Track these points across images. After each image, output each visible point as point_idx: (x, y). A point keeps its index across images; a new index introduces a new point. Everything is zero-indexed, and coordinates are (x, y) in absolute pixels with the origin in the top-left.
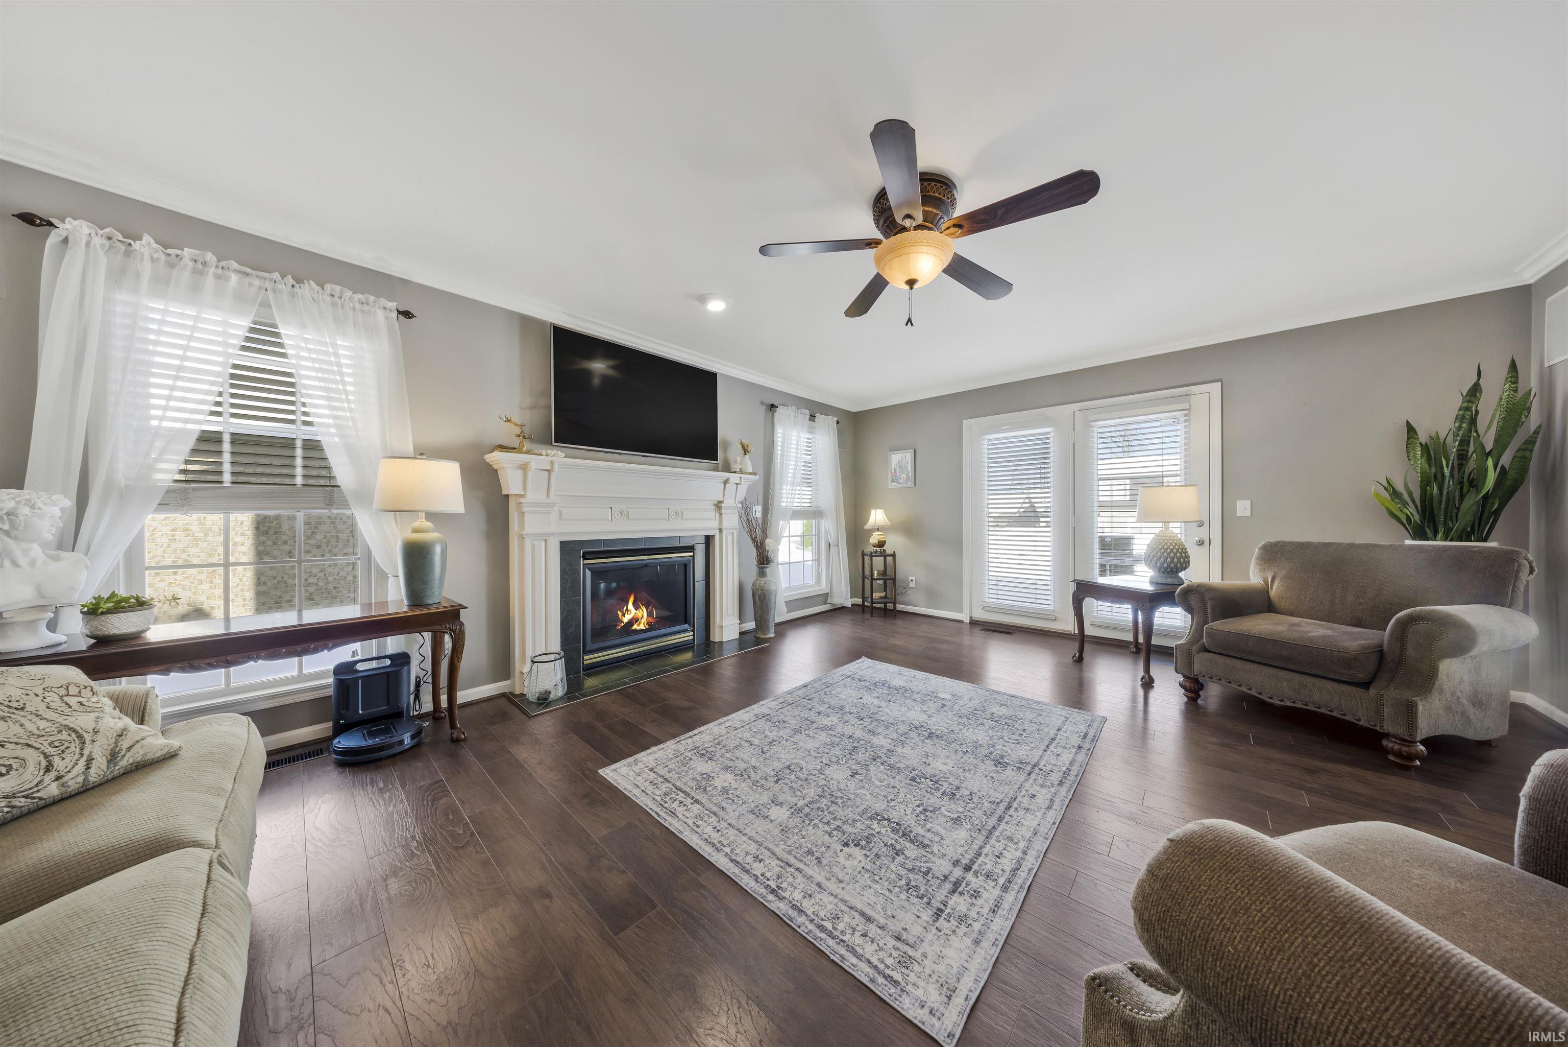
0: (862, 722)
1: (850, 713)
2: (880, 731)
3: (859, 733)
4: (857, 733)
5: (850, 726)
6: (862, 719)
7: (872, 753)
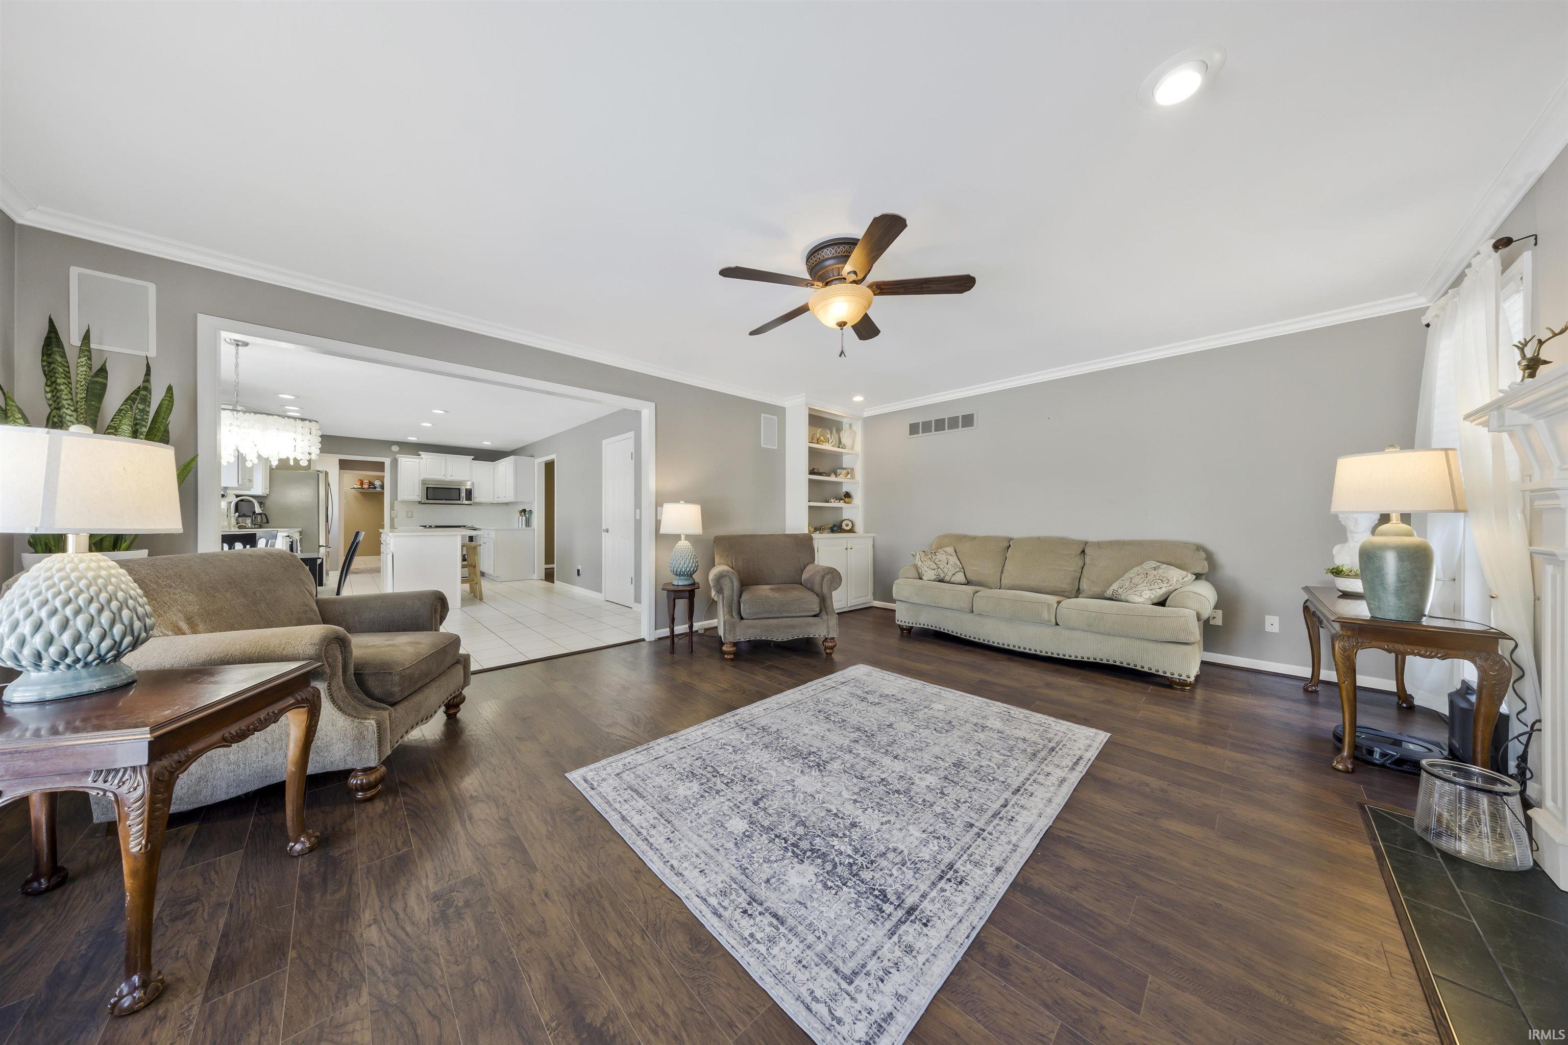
0: (883, 776)
1: (898, 792)
2: (863, 763)
3: (887, 761)
4: (889, 761)
5: (898, 771)
6: (883, 780)
7: (874, 740)
